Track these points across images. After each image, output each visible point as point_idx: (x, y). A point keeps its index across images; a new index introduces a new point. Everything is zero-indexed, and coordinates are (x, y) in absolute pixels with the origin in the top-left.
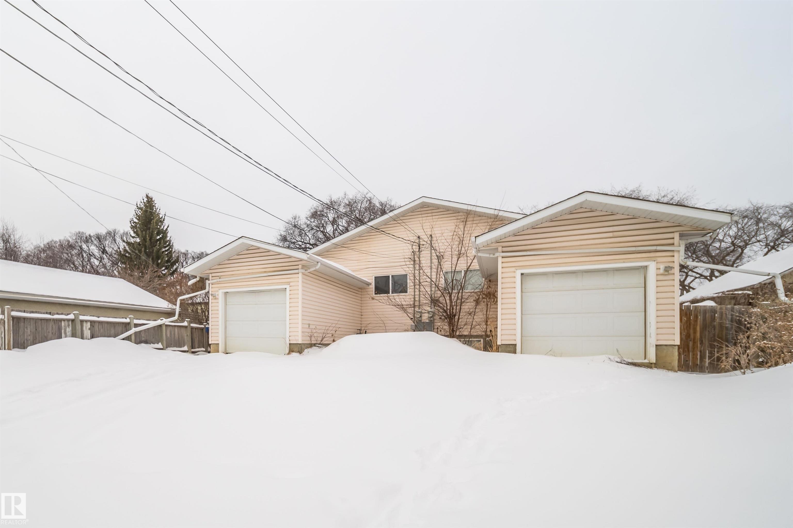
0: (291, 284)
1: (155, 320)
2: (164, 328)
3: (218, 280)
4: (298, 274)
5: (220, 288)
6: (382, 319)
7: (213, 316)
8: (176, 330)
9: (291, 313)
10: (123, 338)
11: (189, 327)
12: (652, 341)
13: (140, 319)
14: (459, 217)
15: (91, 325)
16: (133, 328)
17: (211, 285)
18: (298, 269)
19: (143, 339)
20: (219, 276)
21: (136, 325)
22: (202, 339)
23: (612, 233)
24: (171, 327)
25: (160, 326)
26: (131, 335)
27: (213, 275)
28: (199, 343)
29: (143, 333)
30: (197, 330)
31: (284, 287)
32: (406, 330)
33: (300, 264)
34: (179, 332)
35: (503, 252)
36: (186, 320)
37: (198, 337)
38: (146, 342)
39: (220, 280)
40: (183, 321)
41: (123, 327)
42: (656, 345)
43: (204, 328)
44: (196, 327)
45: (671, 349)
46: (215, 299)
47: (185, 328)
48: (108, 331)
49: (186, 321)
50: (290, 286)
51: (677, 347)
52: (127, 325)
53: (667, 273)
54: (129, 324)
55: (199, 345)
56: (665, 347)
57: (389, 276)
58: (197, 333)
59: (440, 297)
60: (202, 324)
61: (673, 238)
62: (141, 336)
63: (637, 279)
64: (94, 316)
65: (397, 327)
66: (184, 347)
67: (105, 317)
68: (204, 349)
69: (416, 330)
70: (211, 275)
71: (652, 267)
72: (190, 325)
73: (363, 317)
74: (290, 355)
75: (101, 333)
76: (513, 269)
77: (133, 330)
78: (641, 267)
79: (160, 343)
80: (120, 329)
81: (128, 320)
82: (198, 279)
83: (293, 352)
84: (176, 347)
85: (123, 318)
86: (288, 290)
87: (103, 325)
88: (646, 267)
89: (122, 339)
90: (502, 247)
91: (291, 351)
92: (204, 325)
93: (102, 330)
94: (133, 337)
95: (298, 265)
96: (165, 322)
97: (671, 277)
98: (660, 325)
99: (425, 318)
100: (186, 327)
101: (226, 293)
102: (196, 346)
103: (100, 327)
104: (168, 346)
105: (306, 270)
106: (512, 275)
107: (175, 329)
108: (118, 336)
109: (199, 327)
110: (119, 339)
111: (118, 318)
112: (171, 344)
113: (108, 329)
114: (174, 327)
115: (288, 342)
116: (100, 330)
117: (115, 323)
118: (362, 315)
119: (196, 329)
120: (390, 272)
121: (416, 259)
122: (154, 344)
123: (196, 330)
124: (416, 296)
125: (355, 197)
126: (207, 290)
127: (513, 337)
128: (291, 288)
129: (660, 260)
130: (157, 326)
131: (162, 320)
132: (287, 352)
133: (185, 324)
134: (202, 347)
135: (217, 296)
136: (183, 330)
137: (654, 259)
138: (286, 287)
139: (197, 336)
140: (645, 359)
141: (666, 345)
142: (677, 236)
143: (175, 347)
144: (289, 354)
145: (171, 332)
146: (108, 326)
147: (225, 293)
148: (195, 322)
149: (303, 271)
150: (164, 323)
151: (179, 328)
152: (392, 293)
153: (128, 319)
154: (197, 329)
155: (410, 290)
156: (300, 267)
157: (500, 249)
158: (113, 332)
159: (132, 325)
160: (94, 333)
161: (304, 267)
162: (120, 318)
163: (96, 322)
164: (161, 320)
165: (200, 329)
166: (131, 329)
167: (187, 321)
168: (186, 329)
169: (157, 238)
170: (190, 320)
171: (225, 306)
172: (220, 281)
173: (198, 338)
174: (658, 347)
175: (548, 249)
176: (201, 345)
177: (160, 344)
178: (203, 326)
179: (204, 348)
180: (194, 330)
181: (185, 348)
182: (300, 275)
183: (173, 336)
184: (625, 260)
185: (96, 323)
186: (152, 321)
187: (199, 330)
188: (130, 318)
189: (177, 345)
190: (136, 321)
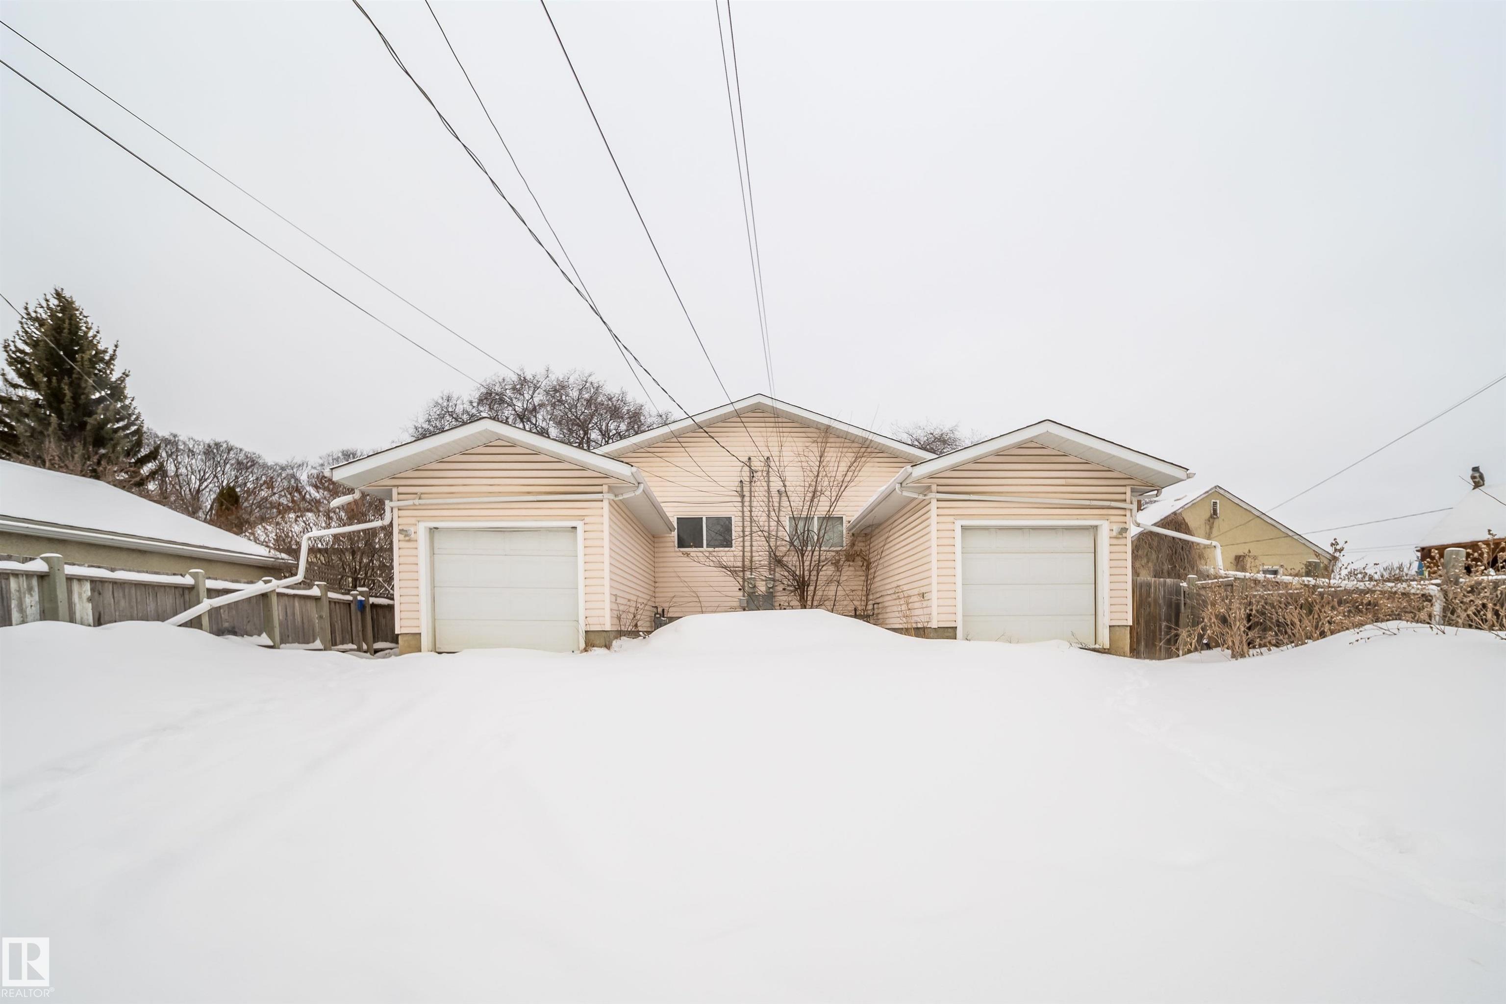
0: (587, 520)
1: (252, 582)
2: (274, 599)
3: (417, 502)
4: (602, 501)
5: (420, 519)
6: (694, 589)
7: (404, 576)
8: (297, 604)
9: (588, 574)
10: (183, 622)
11: (324, 599)
12: (1105, 621)
13: (216, 579)
14: (809, 435)
15: (93, 590)
16: (205, 599)
17: (395, 511)
18: (602, 493)
19: (226, 625)
20: (416, 494)
21: (213, 593)
22: (349, 624)
23: (1064, 480)
24: (286, 598)
25: (265, 596)
26: (199, 617)
27: (401, 490)
28: (342, 633)
29: (225, 611)
30: (337, 605)
31: (573, 524)
32: (733, 609)
33: (606, 484)
34: (304, 610)
35: (938, 492)
36: (316, 583)
37: (341, 620)
38: (233, 632)
39: (421, 501)
40: (310, 586)
41: (177, 596)
42: (1110, 626)
43: (352, 601)
44: (337, 599)
45: (1123, 629)
46: (409, 541)
47: (314, 602)
48: (139, 607)
49: (315, 587)
50: (585, 524)
51: (1129, 628)
52: (186, 592)
53: (1121, 536)
54: (191, 589)
55: (343, 638)
56: (1117, 628)
57: (702, 518)
58: (338, 611)
59: (783, 556)
60: (348, 594)
61: (1125, 493)
62: (220, 617)
63: (1086, 541)
64: (99, 567)
65: (719, 603)
66: (314, 642)
67: (130, 571)
68: (355, 647)
69: (747, 609)
70: (395, 491)
71: (1106, 529)
72: (327, 595)
73: (657, 585)
74: (589, 653)
75: (121, 609)
76: (951, 519)
77: (206, 604)
78: (1091, 526)
79: (264, 633)
80: (168, 601)
81: (188, 580)
82: (357, 495)
83: (593, 647)
84: (299, 643)
85: (174, 574)
86: (580, 531)
87: (127, 591)
88: (1095, 528)
89: (180, 626)
90: (937, 485)
91: (589, 645)
92: (352, 595)
93: (123, 604)
94: (205, 621)
95: (602, 485)
96: (278, 586)
97: (1122, 541)
98: (1114, 601)
99: (762, 588)
100: (317, 599)
101: (433, 531)
102: (338, 641)
103: (119, 594)
104: (285, 639)
105: (616, 496)
106: (950, 527)
107: (294, 602)
108: (167, 619)
109: (344, 600)
110: (174, 625)
111: (163, 574)
112: (288, 636)
113: (139, 600)
114: (291, 599)
115: (582, 628)
116: (119, 601)
117: (156, 586)
118: (655, 582)
119: (335, 603)
120: (704, 512)
121: (745, 493)
122: (251, 636)
123: (335, 605)
124: (746, 554)
125: (566, 378)
126: (386, 522)
127: (952, 617)
128: (588, 528)
129: (1113, 518)
130: (256, 596)
131: (270, 581)
132: (582, 645)
133: (315, 591)
134: (349, 643)
135: (413, 536)
136: (311, 606)
137: (1106, 517)
138: (574, 525)
139: (339, 618)
140: (1095, 644)
141: (1119, 626)
142: (1128, 490)
143: (295, 643)
144: (586, 650)
145: (286, 609)
146: (138, 593)
147: (430, 529)
148: (334, 589)
149: (611, 496)
150: (275, 590)
151: (302, 602)
152: (708, 546)
153: (188, 576)
154: (339, 603)
155: (737, 542)
156: (605, 488)
157: (934, 488)
158: (151, 607)
159: (203, 593)
160: (101, 609)
161: (611, 489)
162: (167, 574)
163: (106, 582)
164: (266, 582)
165: (344, 603)
166: (198, 602)
167: (317, 585)
168: (316, 602)
169: (93, 397)
170: (326, 583)
171: (431, 557)
172: (420, 504)
173: (340, 622)
174: (1111, 628)
175: (996, 494)
176: (347, 637)
177: (264, 635)
178: (349, 598)
179: (353, 643)
180: (333, 604)
181: (318, 644)
182: (605, 504)
183: (290, 618)
184: (1079, 517)
185: (106, 584)
186: (245, 583)
187: (342, 605)
188: (195, 576)
189: (299, 637)
190: (210, 584)
